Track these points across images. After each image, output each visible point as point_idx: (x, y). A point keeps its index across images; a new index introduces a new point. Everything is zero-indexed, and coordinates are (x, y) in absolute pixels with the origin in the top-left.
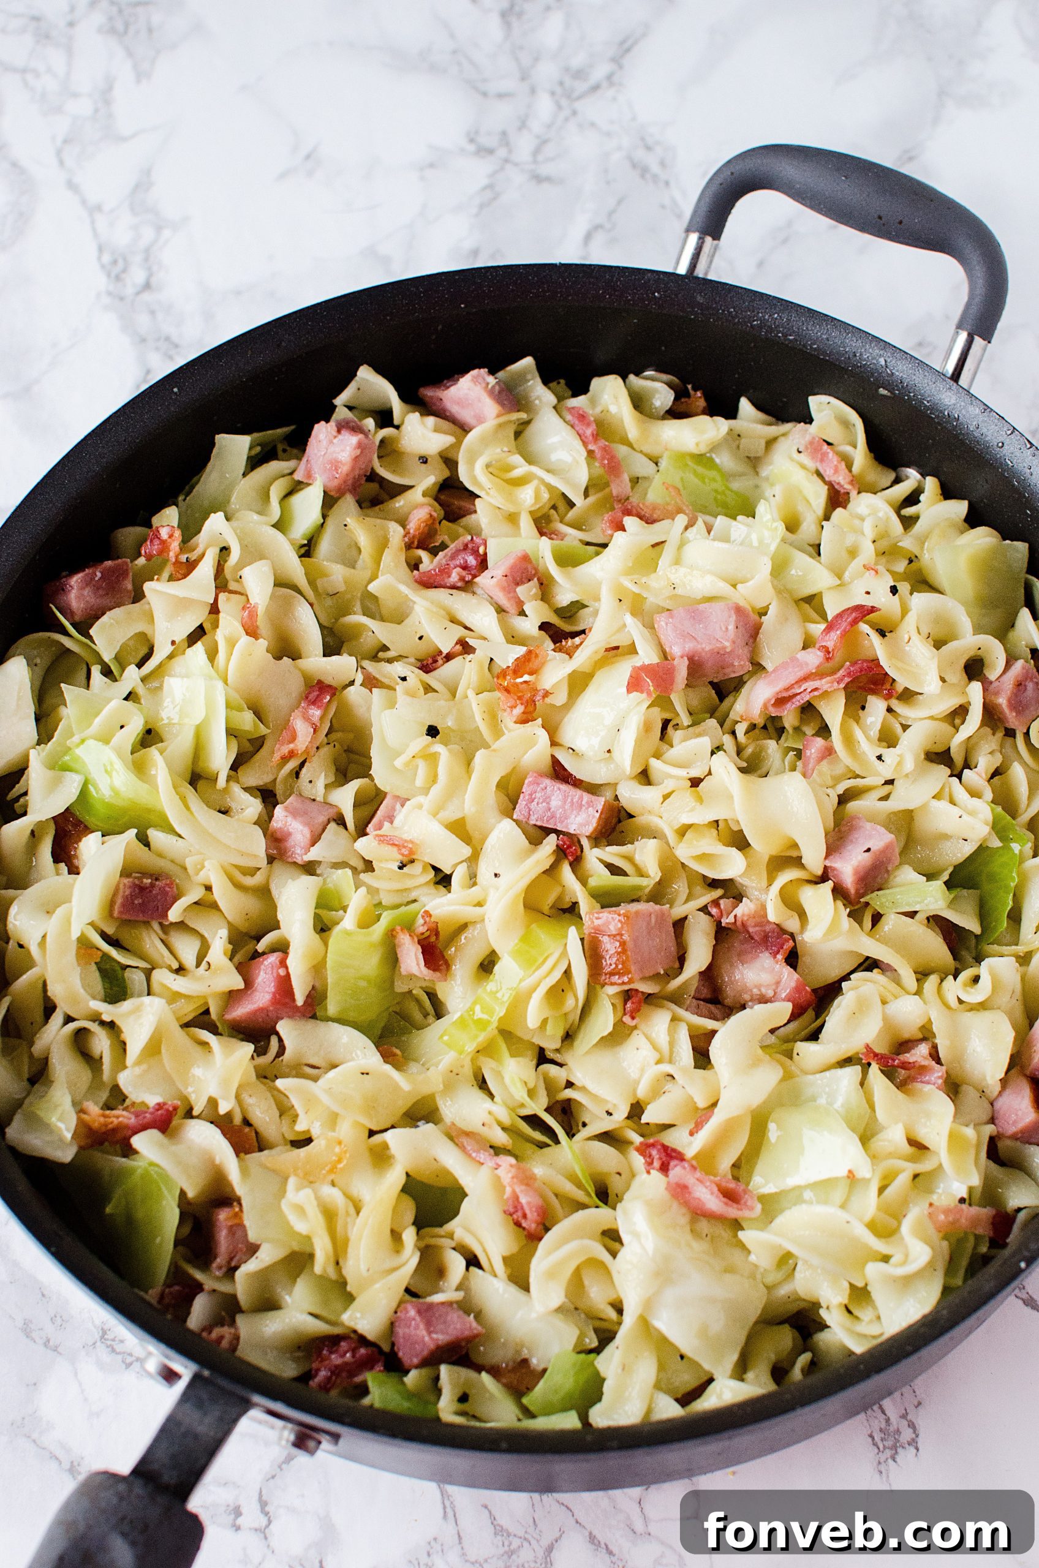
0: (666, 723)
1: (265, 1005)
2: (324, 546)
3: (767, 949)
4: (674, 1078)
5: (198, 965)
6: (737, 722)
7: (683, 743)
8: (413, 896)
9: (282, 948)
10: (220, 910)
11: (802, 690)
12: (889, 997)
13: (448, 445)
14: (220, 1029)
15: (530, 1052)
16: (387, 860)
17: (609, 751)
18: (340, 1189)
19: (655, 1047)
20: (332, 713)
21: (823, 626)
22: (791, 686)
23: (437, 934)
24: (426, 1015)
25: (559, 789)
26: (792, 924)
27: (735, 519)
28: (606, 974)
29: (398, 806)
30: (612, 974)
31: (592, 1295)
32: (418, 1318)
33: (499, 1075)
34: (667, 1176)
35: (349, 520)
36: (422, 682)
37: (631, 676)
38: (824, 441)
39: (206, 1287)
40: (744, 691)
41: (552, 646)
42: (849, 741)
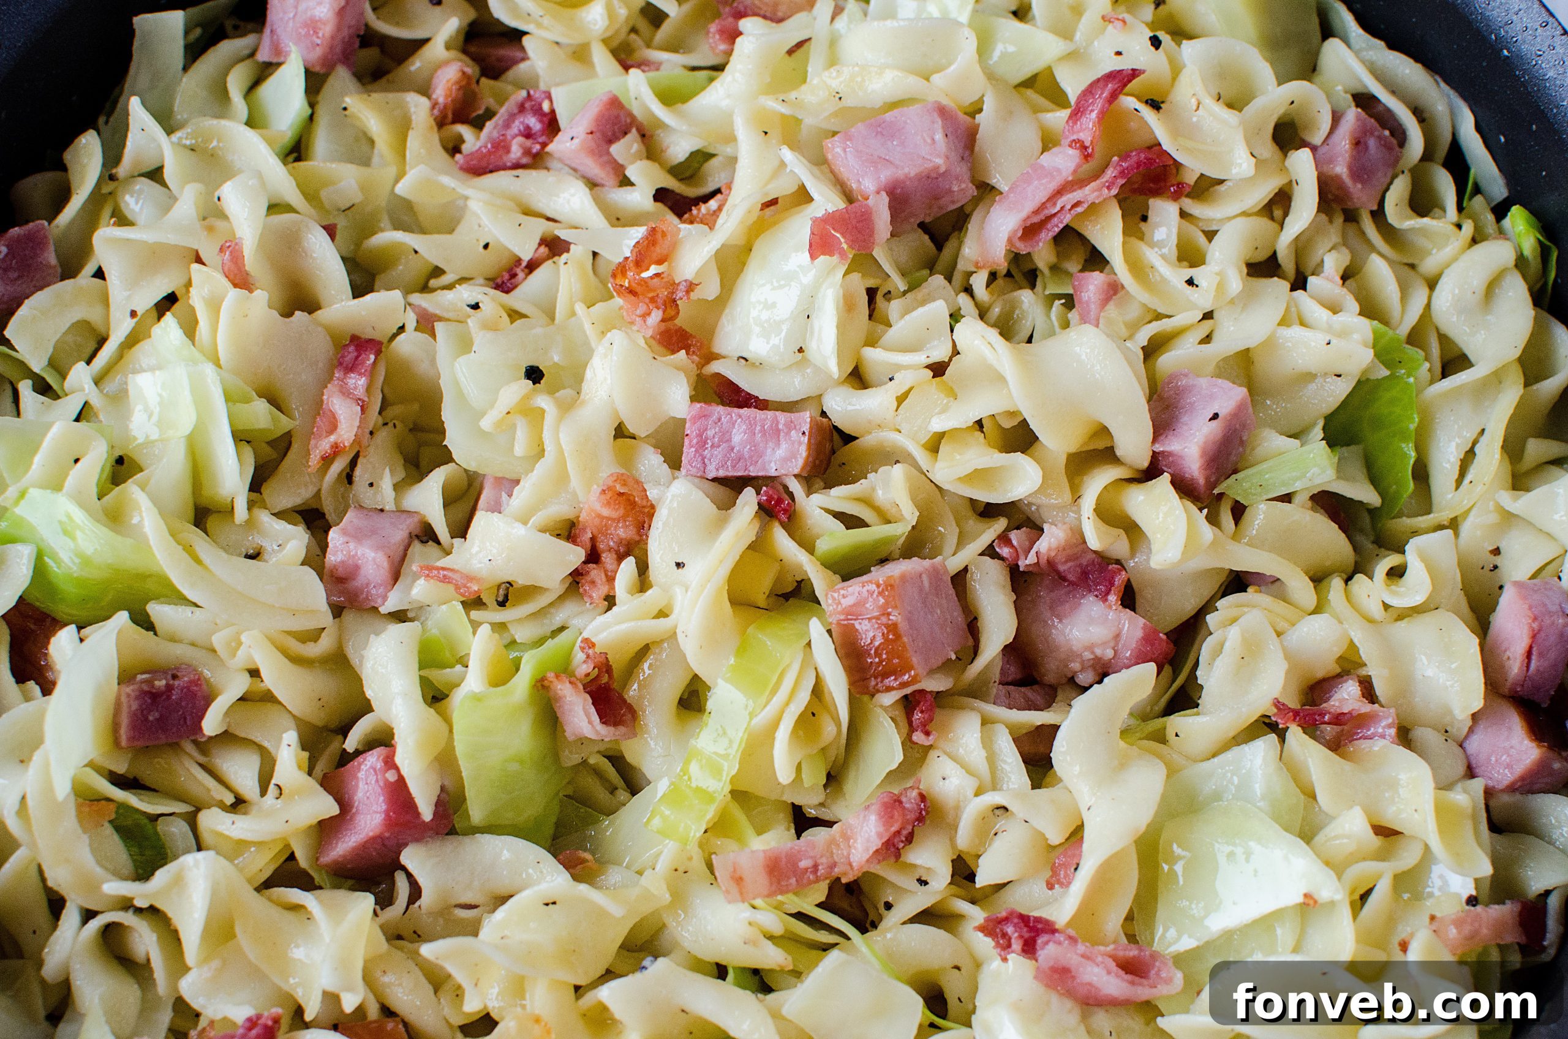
0: (871, 293)
1: (377, 831)
2: (321, 143)
3: (1090, 591)
4: (1006, 809)
5: (263, 792)
6: (971, 274)
7: (907, 317)
9: (383, 740)
10: (280, 703)
11: (1058, 208)
12: (1282, 625)
14: (318, 880)
15: (781, 815)
17: (801, 350)
19: (970, 771)
20: (382, 378)
21: (1065, 114)
22: (1043, 206)
23: (609, 670)
24: (613, 790)
25: (740, 416)
26: (1117, 545)
28: (876, 678)
29: (507, 490)
30: (885, 675)
34: (1035, 958)
35: (348, 101)
36: (503, 307)
37: (812, 233)
40: (972, 226)
41: (679, 219)
42: (1138, 268)
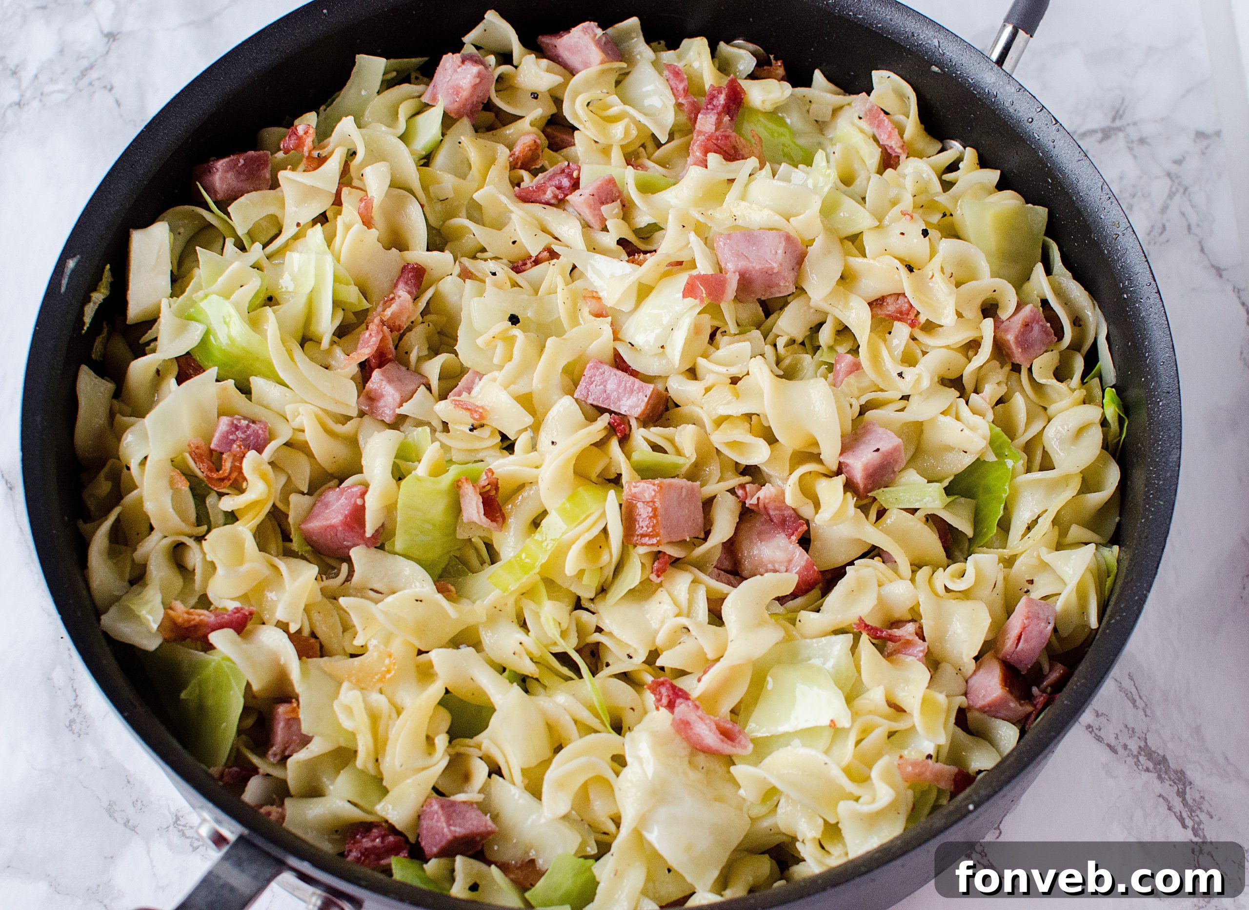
0: (715, 330)
2: (440, 159)
3: (784, 531)
4: (690, 631)
6: (778, 336)
7: (729, 347)
8: (480, 456)
9: (363, 487)
10: (311, 454)
12: (886, 581)
13: (556, 84)
15: (567, 599)
16: (461, 424)
17: (662, 347)
18: (387, 696)
19: (675, 603)
23: (497, 489)
25: (616, 374)
26: (807, 511)
27: (797, 167)
28: (638, 536)
29: (477, 379)
30: (643, 536)
31: (596, 808)
32: (440, 812)
33: (537, 615)
34: (672, 712)
35: (463, 139)
36: (511, 278)
37: (688, 284)
38: (882, 109)
39: (261, 771)
40: (788, 309)
41: (627, 258)
42: (876, 358)
